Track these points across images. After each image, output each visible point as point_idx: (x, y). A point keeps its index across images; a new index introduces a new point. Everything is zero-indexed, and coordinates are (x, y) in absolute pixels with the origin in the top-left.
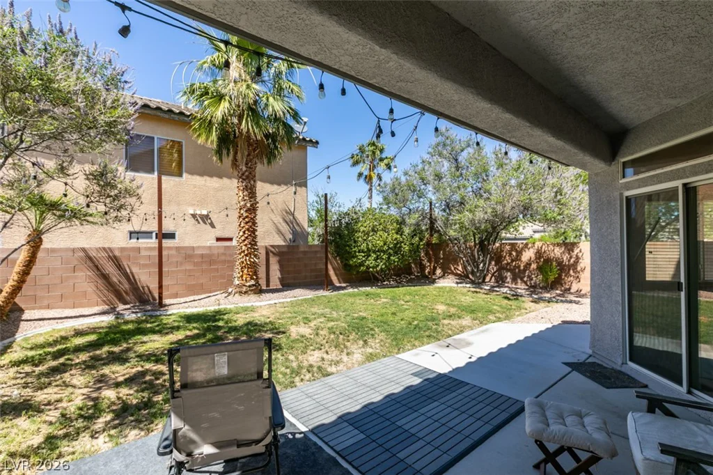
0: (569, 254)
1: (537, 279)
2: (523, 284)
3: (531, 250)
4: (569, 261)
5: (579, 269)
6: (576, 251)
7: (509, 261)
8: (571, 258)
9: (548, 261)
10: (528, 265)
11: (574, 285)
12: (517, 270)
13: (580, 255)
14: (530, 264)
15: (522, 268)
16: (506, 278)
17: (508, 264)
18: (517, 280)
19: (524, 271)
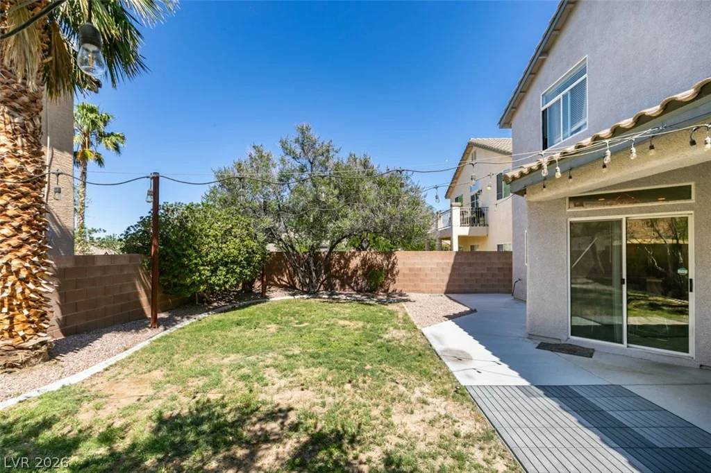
0: (388, 260)
1: (362, 283)
2: (350, 290)
3: (358, 258)
4: (388, 266)
5: (395, 272)
6: (393, 258)
7: (338, 269)
8: (389, 264)
9: (371, 267)
10: (355, 271)
11: (391, 286)
12: (345, 277)
13: (395, 261)
14: (357, 271)
15: (350, 274)
16: (335, 285)
17: (337, 271)
18: (345, 286)
19: (352, 277)
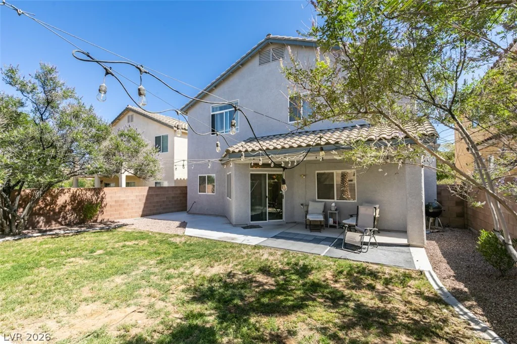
0: (97, 195)
1: (71, 217)
2: (57, 225)
3: (67, 195)
4: (97, 200)
5: (103, 205)
6: (102, 193)
7: (43, 206)
8: (98, 198)
9: (81, 202)
10: (64, 207)
11: (100, 216)
12: (52, 213)
13: (104, 196)
14: (66, 206)
15: (57, 210)
16: (38, 222)
17: (41, 209)
18: (51, 222)
19: (60, 212)
